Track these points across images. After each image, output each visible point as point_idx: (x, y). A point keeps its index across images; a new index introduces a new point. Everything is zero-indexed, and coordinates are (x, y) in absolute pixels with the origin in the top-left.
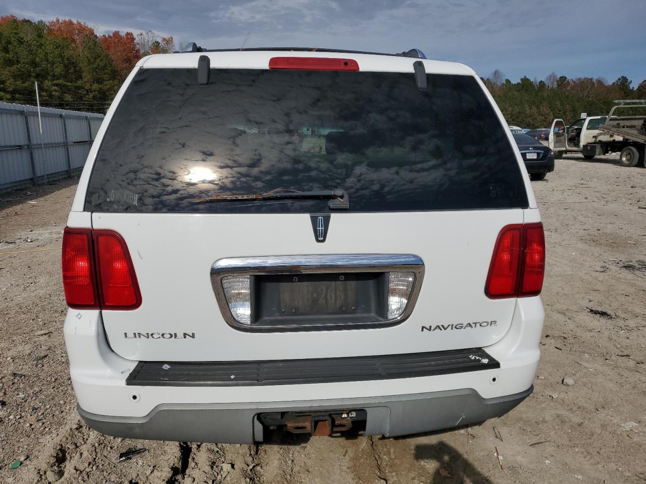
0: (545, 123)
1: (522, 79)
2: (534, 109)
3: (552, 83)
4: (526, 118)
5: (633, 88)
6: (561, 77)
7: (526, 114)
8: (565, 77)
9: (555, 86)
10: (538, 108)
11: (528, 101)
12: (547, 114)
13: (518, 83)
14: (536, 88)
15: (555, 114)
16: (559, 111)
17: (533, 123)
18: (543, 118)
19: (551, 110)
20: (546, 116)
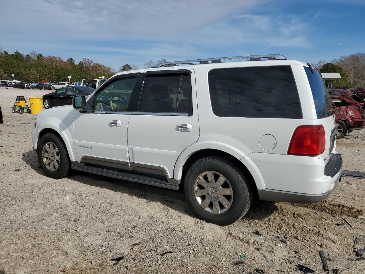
0: (35, 80)
1: (15, 52)
2: (27, 71)
3: (34, 57)
4: (23, 76)
5: (76, 64)
6: (39, 54)
7: (23, 74)
8: (41, 54)
9: (36, 59)
10: (29, 70)
11: (22, 66)
12: (36, 75)
13: (13, 55)
14: (25, 58)
15: (40, 75)
16: (43, 73)
17: (27, 79)
18: (34, 77)
19: (38, 72)
20: (35, 75)
